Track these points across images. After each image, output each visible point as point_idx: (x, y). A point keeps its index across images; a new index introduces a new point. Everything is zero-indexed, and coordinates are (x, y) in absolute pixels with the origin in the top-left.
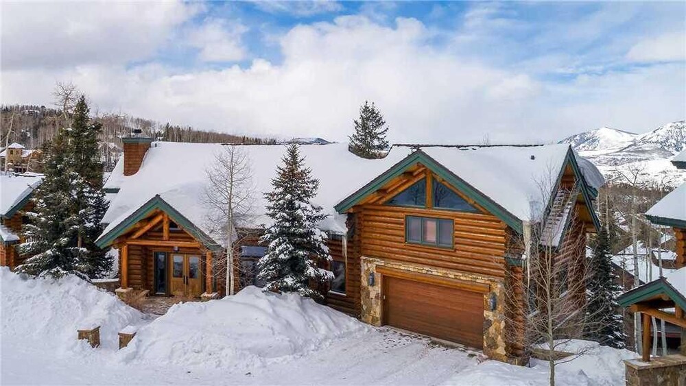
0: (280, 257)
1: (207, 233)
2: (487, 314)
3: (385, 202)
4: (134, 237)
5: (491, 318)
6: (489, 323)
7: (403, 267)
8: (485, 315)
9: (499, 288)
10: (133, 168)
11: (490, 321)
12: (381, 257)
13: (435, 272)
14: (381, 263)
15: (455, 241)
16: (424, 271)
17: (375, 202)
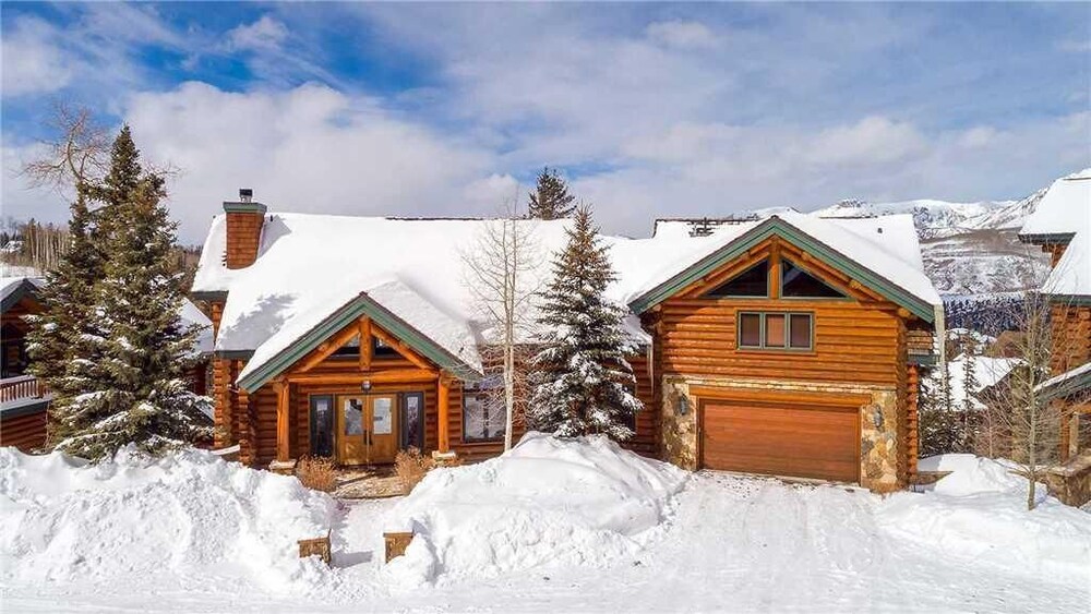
0: (587, 381)
1: (455, 353)
2: (866, 434)
3: (702, 295)
4: (304, 369)
5: (872, 438)
6: (870, 445)
7: (735, 383)
8: (863, 436)
9: (885, 397)
10: (245, 257)
11: (872, 442)
12: (697, 372)
13: (787, 386)
14: (697, 380)
15: (817, 340)
16: (769, 386)
17: (684, 295)
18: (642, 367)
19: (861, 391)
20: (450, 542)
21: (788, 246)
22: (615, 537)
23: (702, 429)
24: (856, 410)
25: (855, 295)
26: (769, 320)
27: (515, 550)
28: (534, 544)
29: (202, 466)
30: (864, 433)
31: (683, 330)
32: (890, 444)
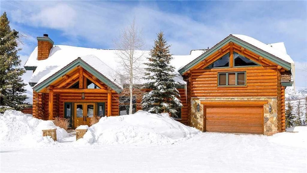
1: (113, 80)
2: (266, 115)
3: (205, 68)
4: (59, 87)
5: (268, 117)
6: (267, 119)
7: (217, 99)
8: (265, 116)
9: (273, 101)
10: (45, 56)
11: (268, 118)
12: (204, 96)
13: (236, 99)
14: (203, 99)
15: (247, 81)
16: (230, 99)
17: (199, 68)
18: (183, 92)
19: (264, 99)
20: (101, 134)
21: (236, 47)
22: (166, 137)
23: (206, 117)
24: (262, 107)
25: (261, 64)
26: (230, 75)
27: (126, 139)
28: (134, 137)
29: (18, 116)
30: (265, 115)
31: (198, 81)
32: (275, 119)
